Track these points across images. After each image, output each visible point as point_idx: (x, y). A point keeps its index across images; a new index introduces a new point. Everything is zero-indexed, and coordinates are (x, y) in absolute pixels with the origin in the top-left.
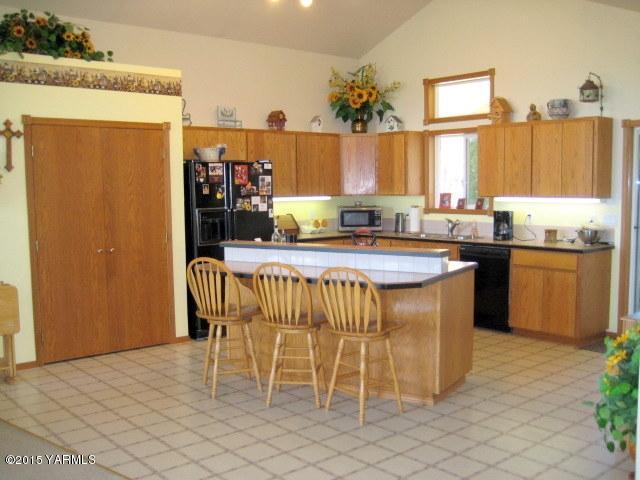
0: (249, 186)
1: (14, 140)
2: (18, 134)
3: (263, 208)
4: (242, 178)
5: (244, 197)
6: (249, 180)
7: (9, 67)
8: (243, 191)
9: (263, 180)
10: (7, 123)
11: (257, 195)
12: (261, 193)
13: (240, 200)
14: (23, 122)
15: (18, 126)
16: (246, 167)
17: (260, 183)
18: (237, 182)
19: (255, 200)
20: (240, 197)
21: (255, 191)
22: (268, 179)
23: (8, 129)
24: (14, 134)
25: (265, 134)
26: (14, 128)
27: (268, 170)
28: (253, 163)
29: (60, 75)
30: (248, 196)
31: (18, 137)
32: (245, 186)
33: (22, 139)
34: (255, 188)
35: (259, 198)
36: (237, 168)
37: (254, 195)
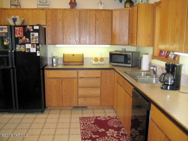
0: (24, 38)
3: (33, 50)
4: (20, 34)
5: (21, 44)
6: (24, 35)
8: (20, 41)
9: (33, 35)
11: (30, 43)
12: (31, 43)
13: (18, 46)
16: (22, 28)
17: (31, 37)
18: (16, 36)
19: (28, 46)
20: (19, 44)
21: (28, 41)
22: (36, 34)
25: (58, 11)
27: (36, 30)
28: (27, 26)
30: (24, 44)
32: (21, 38)
34: (28, 39)
35: (30, 45)
36: (16, 28)
37: (27, 43)
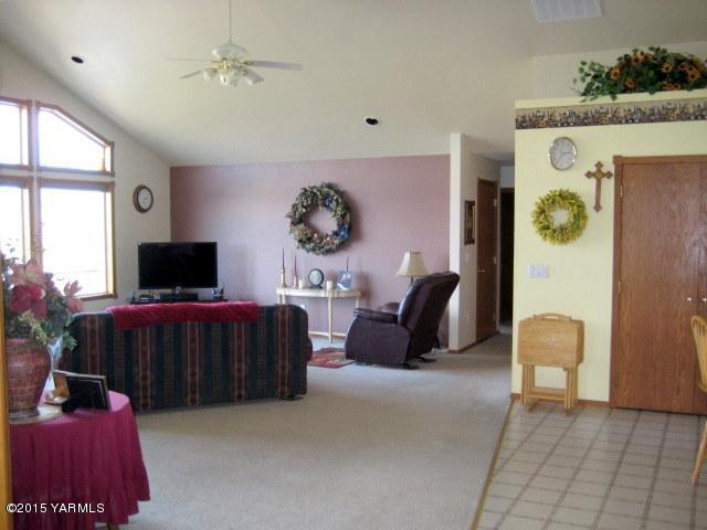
1: (605, 181)
2: (609, 175)
7: (605, 110)
10: (599, 165)
14: (614, 163)
15: (610, 167)
23: (599, 170)
24: (604, 175)
26: (604, 170)
29: (656, 111)
31: (609, 178)
33: (613, 178)
